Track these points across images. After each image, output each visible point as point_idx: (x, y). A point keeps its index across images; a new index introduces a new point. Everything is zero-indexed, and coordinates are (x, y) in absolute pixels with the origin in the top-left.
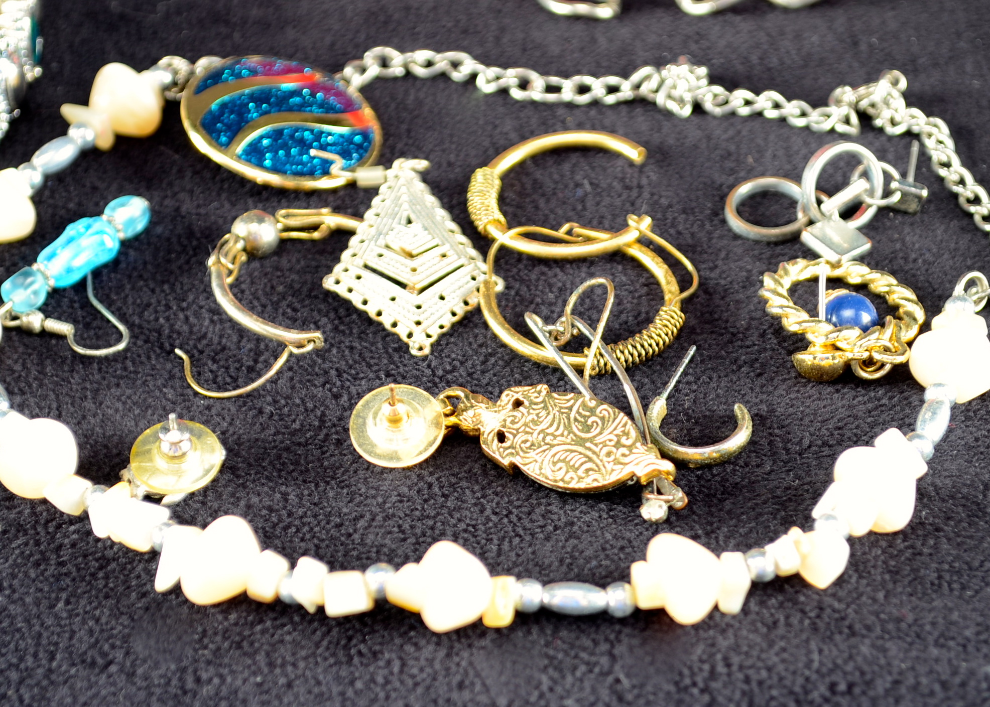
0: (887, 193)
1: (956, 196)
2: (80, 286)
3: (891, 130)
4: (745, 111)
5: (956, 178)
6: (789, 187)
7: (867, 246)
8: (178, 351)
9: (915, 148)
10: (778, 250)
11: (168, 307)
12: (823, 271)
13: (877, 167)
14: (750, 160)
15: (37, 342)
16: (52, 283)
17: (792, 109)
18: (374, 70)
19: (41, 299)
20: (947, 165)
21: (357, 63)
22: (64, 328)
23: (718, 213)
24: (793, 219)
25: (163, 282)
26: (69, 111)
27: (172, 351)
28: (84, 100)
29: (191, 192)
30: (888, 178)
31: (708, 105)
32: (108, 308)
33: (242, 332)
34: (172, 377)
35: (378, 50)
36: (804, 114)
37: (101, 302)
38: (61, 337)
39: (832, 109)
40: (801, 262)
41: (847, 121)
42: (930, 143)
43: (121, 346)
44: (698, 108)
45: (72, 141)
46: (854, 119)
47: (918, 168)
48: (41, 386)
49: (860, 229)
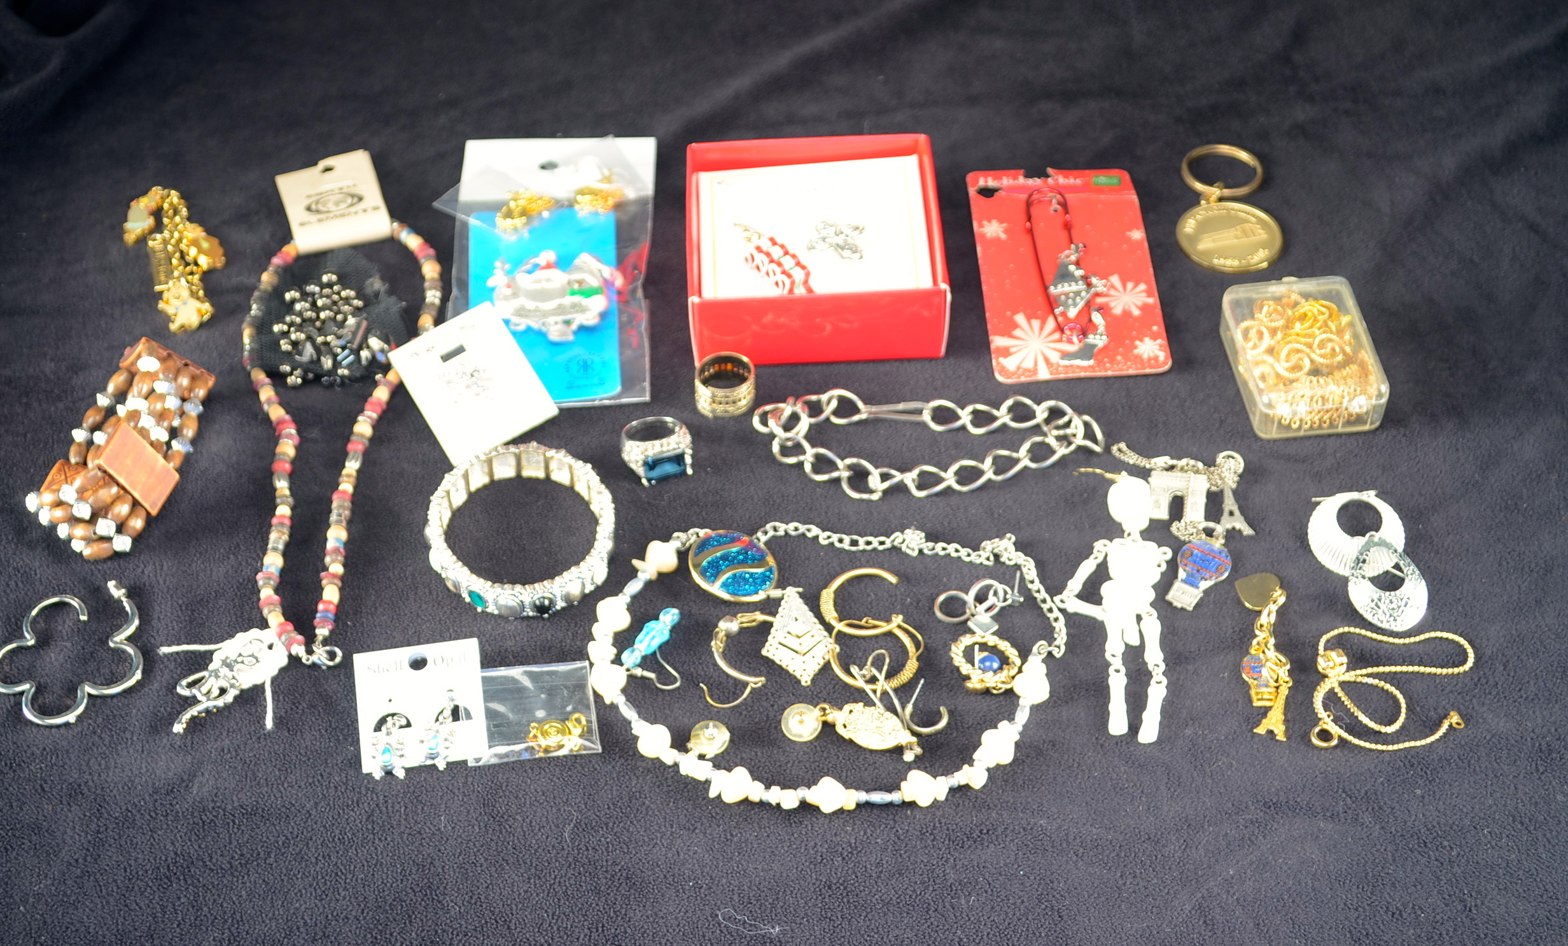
0: (1005, 600)
1: (1036, 598)
2: (654, 653)
3: (1008, 562)
4: (942, 553)
5: (1036, 589)
6: (962, 595)
7: (996, 627)
8: (702, 685)
9: (1018, 575)
10: (958, 628)
11: (694, 663)
12: (977, 638)
13: (1000, 588)
14: (945, 580)
15: (640, 682)
16: (643, 654)
17: (964, 552)
18: (771, 533)
19: (638, 661)
20: (1032, 582)
21: (762, 529)
22: (652, 675)
23: (931, 608)
24: (964, 613)
25: (691, 650)
26: (636, 562)
27: (698, 685)
28: (642, 558)
29: (695, 602)
30: (1006, 593)
31: (926, 551)
32: (668, 663)
33: (728, 675)
34: (701, 697)
35: (772, 524)
36: (969, 555)
37: (664, 660)
38: (649, 679)
39: (981, 553)
40: (968, 636)
41: (988, 559)
42: (1025, 570)
43: (678, 684)
44: (921, 551)
45: (640, 580)
46: (992, 558)
47: (1020, 583)
48: (645, 703)
49: (992, 617)
